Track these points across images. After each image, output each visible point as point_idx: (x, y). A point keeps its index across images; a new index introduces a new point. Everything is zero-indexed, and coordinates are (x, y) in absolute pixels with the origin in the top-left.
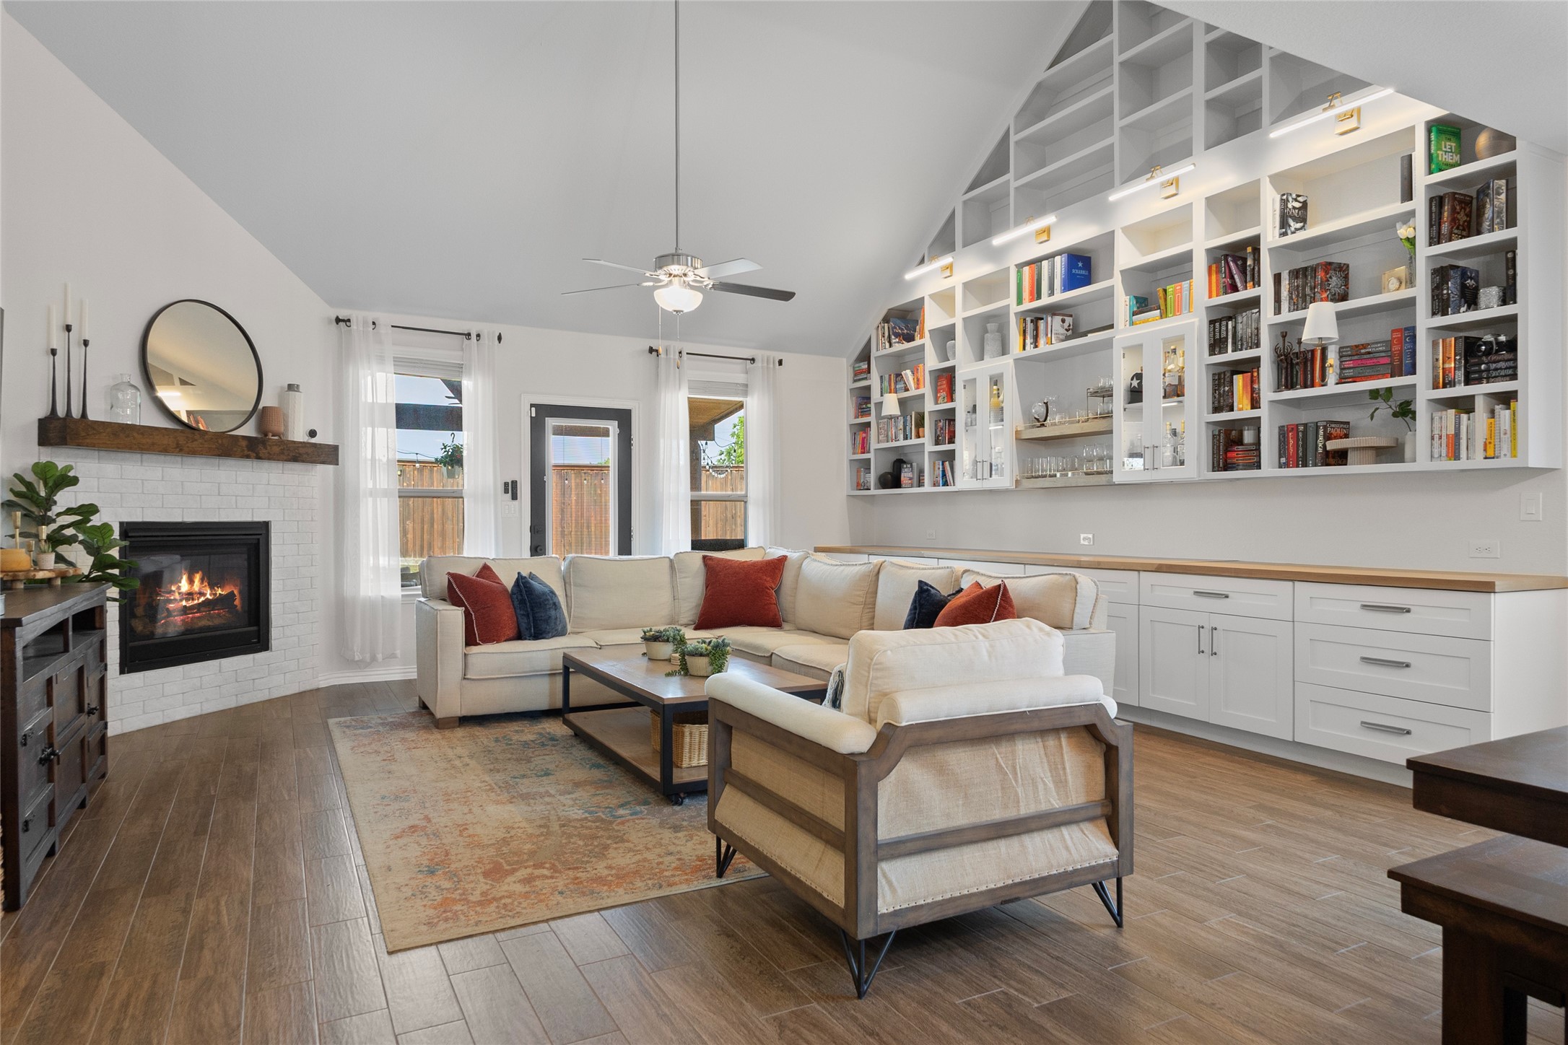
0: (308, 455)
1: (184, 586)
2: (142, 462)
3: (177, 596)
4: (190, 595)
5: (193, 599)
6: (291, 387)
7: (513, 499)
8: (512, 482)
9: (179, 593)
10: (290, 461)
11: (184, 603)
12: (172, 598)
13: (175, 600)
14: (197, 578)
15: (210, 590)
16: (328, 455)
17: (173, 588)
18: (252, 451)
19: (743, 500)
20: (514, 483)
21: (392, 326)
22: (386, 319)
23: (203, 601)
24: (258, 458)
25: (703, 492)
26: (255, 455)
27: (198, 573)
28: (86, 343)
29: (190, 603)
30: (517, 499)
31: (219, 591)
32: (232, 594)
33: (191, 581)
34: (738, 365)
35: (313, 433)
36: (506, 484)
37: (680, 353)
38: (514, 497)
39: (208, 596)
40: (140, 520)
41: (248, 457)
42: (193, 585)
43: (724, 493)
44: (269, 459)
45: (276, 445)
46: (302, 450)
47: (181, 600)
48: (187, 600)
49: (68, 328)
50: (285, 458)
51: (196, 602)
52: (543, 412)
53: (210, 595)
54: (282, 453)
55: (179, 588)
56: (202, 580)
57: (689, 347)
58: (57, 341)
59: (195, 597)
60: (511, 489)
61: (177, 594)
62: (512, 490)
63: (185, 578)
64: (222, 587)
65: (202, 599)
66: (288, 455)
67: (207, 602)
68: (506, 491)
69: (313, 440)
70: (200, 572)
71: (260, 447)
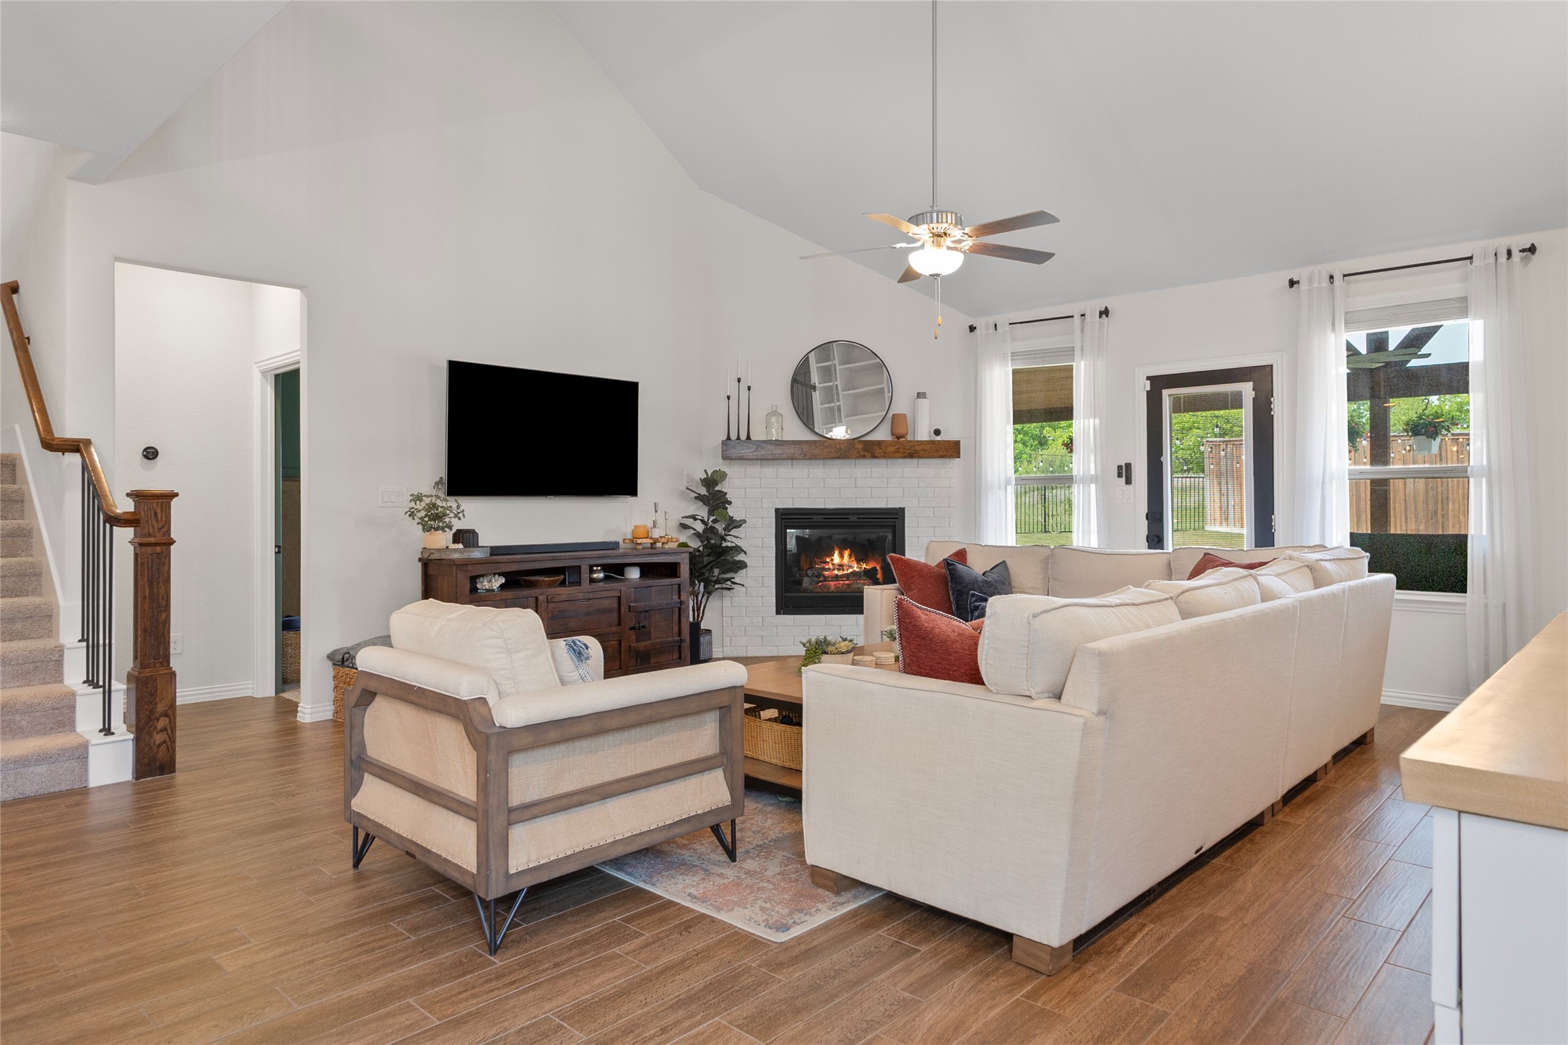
0: (925, 451)
1: (836, 559)
2: (792, 465)
3: (831, 566)
4: (841, 566)
5: (843, 570)
6: (921, 395)
7: (1126, 484)
8: (1126, 464)
9: (833, 564)
10: (905, 457)
11: (836, 572)
12: (827, 567)
13: (829, 569)
14: (846, 553)
15: (857, 563)
16: (950, 450)
17: (828, 560)
18: (867, 452)
19: (1462, 475)
20: (1128, 466)
21: (1010, 324)
22: (1003, 319)
23: (851, 572)
24: (874, 457)
25: (1395, 466)
26: (870, 455)
27: (846, 550)
28: (749, 388)
29: (841, 573)
30: (1131, 483)
31: (864, 566)
32: (874, 569)
33: (842, 556)
34: (1455, 270)
35: (937, 432)
36: (1120, 467)
37: (1331, 277)
38: (1128, 481)
39: (855, 569)
40: (791, 507)
41: (864, 457)
42: (843, 559)
43: (1434, 466)
44: (884, 457)
45: (892, 445)
46: (918, 448)
47: (834, 570)
48: (839, 570)
49: (739, 380)
50: (901, 455)
51: (845, 572)
52: (1159, 383)
53: (857, 568)
54: (898, 451)
55: (832, 560)
56: (850, 556)
57: (1339, 268)
58: (732, 389)
59: (845, 568)
60: (1125, 472)
61: (831, 565)
62: (1126, 474)
63: (836, 553)
64: (867, 563)
65: (850, 570)
66: (904, 452)
67: (854, 573)
68: (1120, 475)
69: (938, 438)
70: (849, 550)
71: (876, 447)
